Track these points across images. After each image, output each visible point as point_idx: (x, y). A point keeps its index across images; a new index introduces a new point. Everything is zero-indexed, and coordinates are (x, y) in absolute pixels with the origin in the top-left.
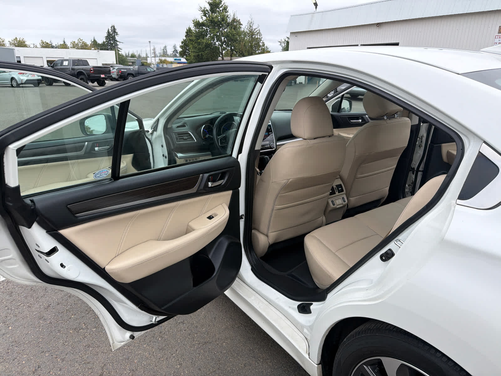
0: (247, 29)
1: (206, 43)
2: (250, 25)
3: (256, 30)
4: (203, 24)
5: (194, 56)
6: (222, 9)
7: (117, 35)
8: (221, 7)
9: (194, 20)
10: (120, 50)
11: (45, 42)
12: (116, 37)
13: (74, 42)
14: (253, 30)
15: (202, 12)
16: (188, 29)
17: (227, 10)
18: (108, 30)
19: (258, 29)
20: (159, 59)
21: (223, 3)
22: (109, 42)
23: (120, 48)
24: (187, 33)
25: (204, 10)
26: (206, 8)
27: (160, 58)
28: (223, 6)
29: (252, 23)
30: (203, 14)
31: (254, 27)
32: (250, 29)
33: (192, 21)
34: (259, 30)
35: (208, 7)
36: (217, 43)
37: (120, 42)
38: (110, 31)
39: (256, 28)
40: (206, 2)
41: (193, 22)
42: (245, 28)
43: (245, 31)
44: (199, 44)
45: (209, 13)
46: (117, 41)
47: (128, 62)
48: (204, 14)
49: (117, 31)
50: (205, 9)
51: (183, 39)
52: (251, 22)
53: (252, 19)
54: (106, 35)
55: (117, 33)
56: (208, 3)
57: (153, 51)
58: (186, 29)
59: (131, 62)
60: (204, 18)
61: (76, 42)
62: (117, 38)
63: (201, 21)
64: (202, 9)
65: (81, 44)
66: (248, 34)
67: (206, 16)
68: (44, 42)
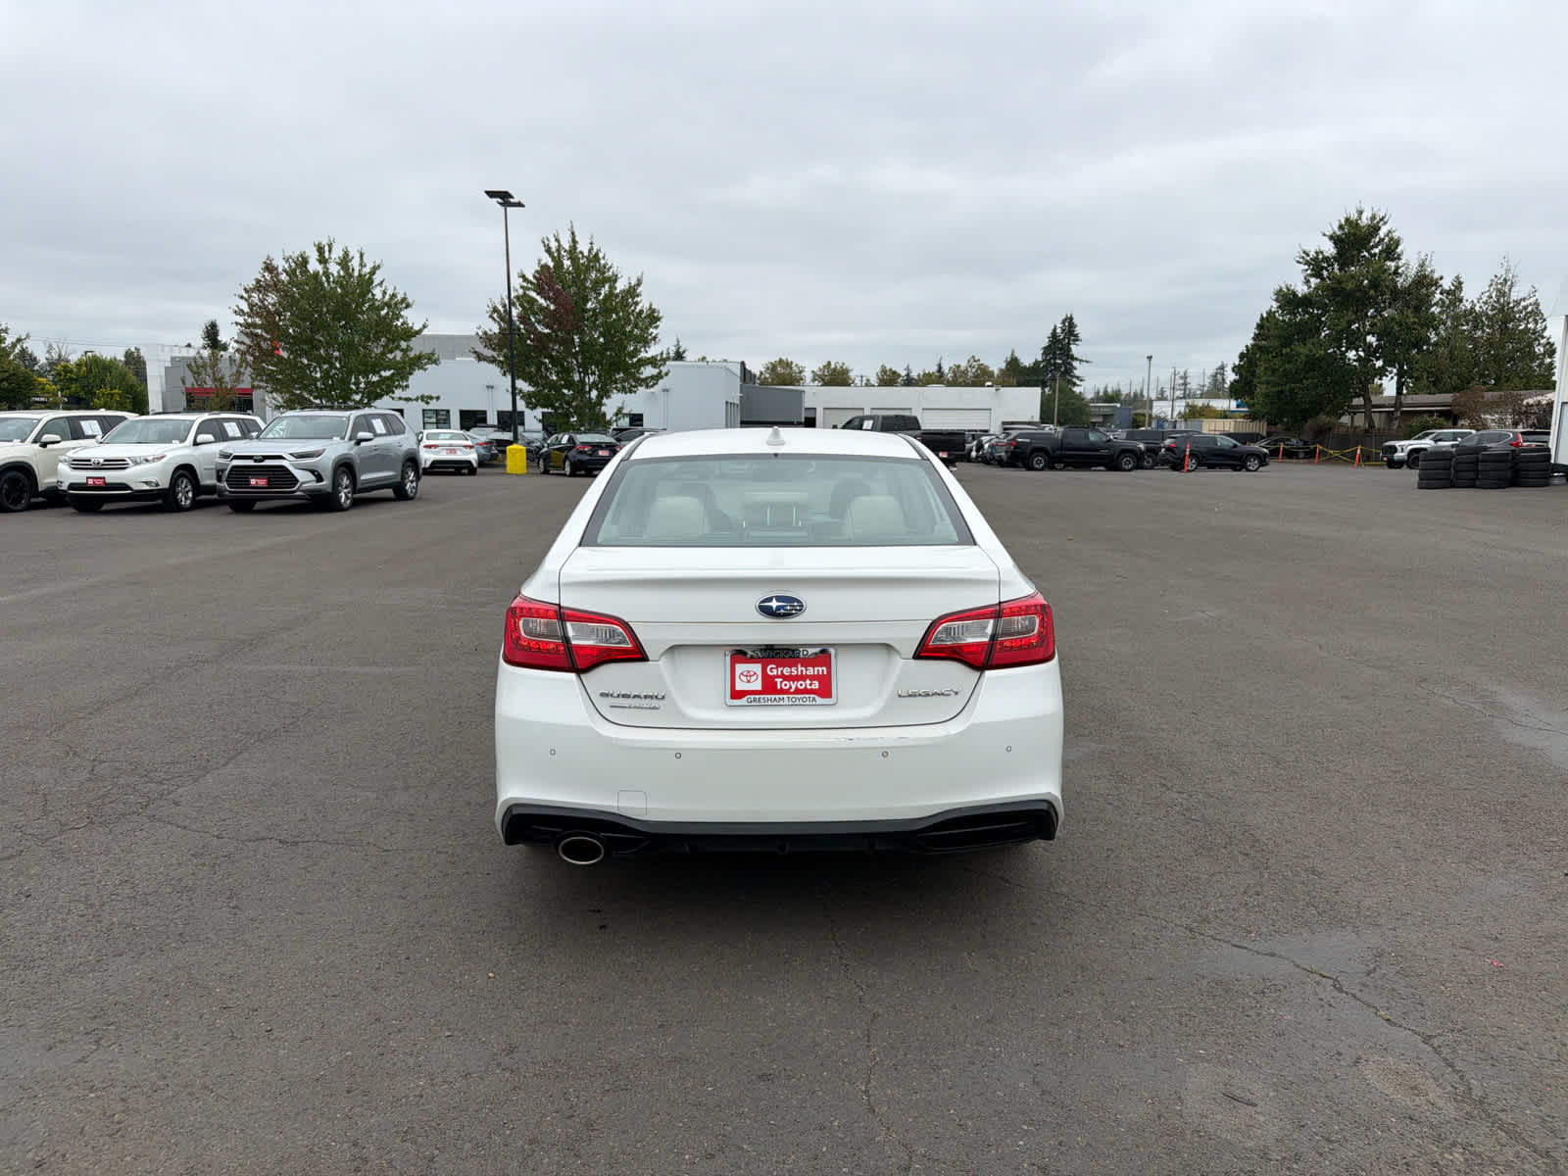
0: (1485, 303)
1: (1307, 356)
2: (1498, 290)
3: (1523, 304)
4: (1306, 301)
5: (1267, 396)
6: (1381, 252)
7: (1077, 340)
8: (1376, 246)
9: (1281, 290)
10: (1078, 382)
11: (891, 369)
12: (1072, 346)
13: (959, 366)
14: (1511, 305)
15: (1306, 267)
16: (1265, 315)
17: (1399, 250)
18: (1055, 330)
19: (1532, 300)
20: (1187, 405)
21: (1382, 233)
22: (1052, 361)
23: (1078, 378)
24: (1260, 327)
25: (1315, 259)
26: (1322, 253)
27: (1190, 401)
28: (1387, 240)
29: (1509, 283)
30: (1309, 272)
31: (1515, 296)
32: (1498, 301)
33: (1272, 295)
34: (1537, 304)
35: (1329, 249)
36: (1351, 354)
37: (1081, 361)
38: (1059, 331)
39: (1524, 299)
40: (1324, 235)
41: (1274, 297)
42: (1479, 300)
43: (1477, 309)
44: (1289, 359)
45: (1333, 265)
46: (1073, 358)
47: (1089, 414)
48: (1312, 270)
49: (1078, 330)
50: (1321, 257)
51: (1247, 346)
52: (1505, 280)
53: (1508, 271)
54: (1045, 342)
55: (1076, 335)
56: (1331, 238)
57: (1182, 381)
58: (1259, 316)
59: (1098, 416)
60: (1314, 281)
61: (964, 364)
62: (1075, 350)
63: (1302, 290)
64: (1308, 255)
65: (974, 370)
66: (1488, 318)
67: (1322, 275)
68: (888, 368)
